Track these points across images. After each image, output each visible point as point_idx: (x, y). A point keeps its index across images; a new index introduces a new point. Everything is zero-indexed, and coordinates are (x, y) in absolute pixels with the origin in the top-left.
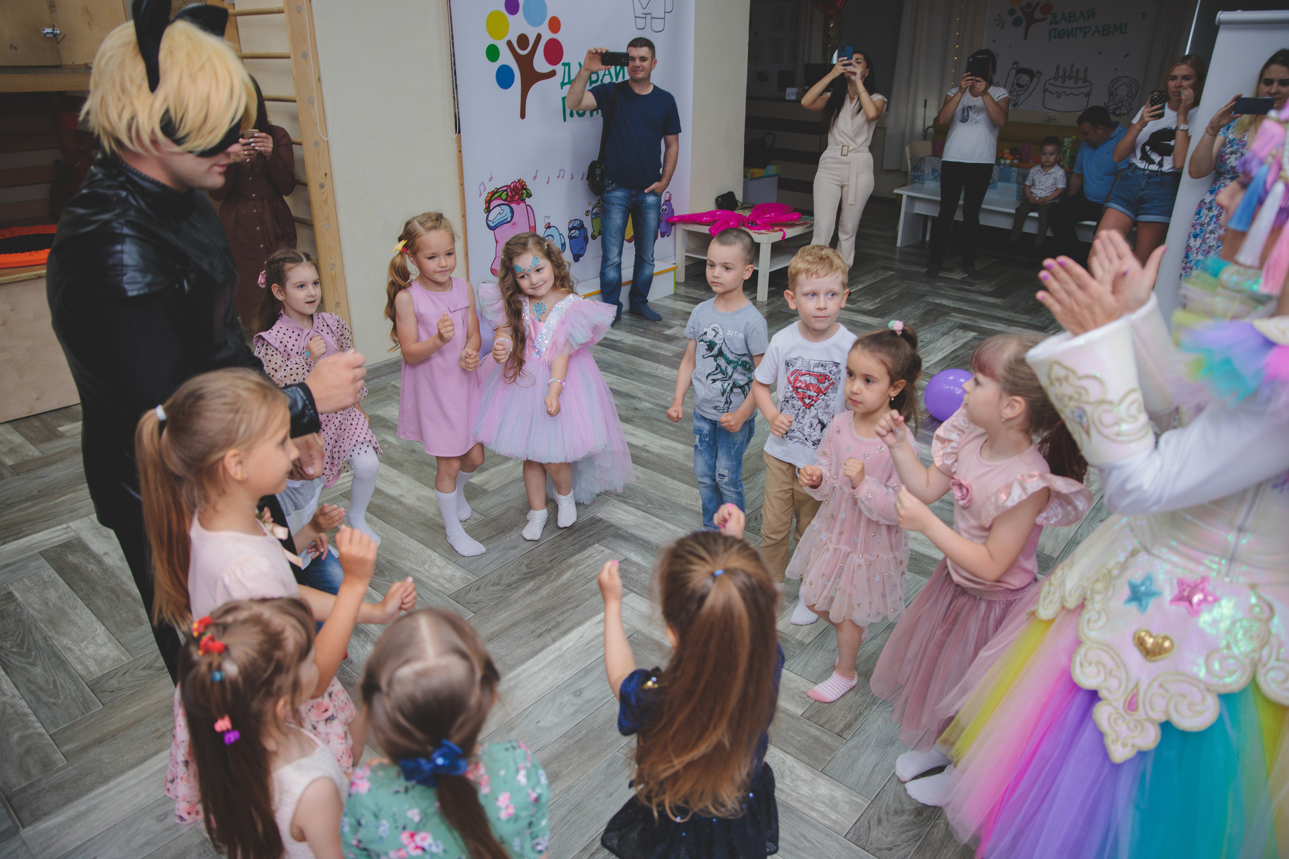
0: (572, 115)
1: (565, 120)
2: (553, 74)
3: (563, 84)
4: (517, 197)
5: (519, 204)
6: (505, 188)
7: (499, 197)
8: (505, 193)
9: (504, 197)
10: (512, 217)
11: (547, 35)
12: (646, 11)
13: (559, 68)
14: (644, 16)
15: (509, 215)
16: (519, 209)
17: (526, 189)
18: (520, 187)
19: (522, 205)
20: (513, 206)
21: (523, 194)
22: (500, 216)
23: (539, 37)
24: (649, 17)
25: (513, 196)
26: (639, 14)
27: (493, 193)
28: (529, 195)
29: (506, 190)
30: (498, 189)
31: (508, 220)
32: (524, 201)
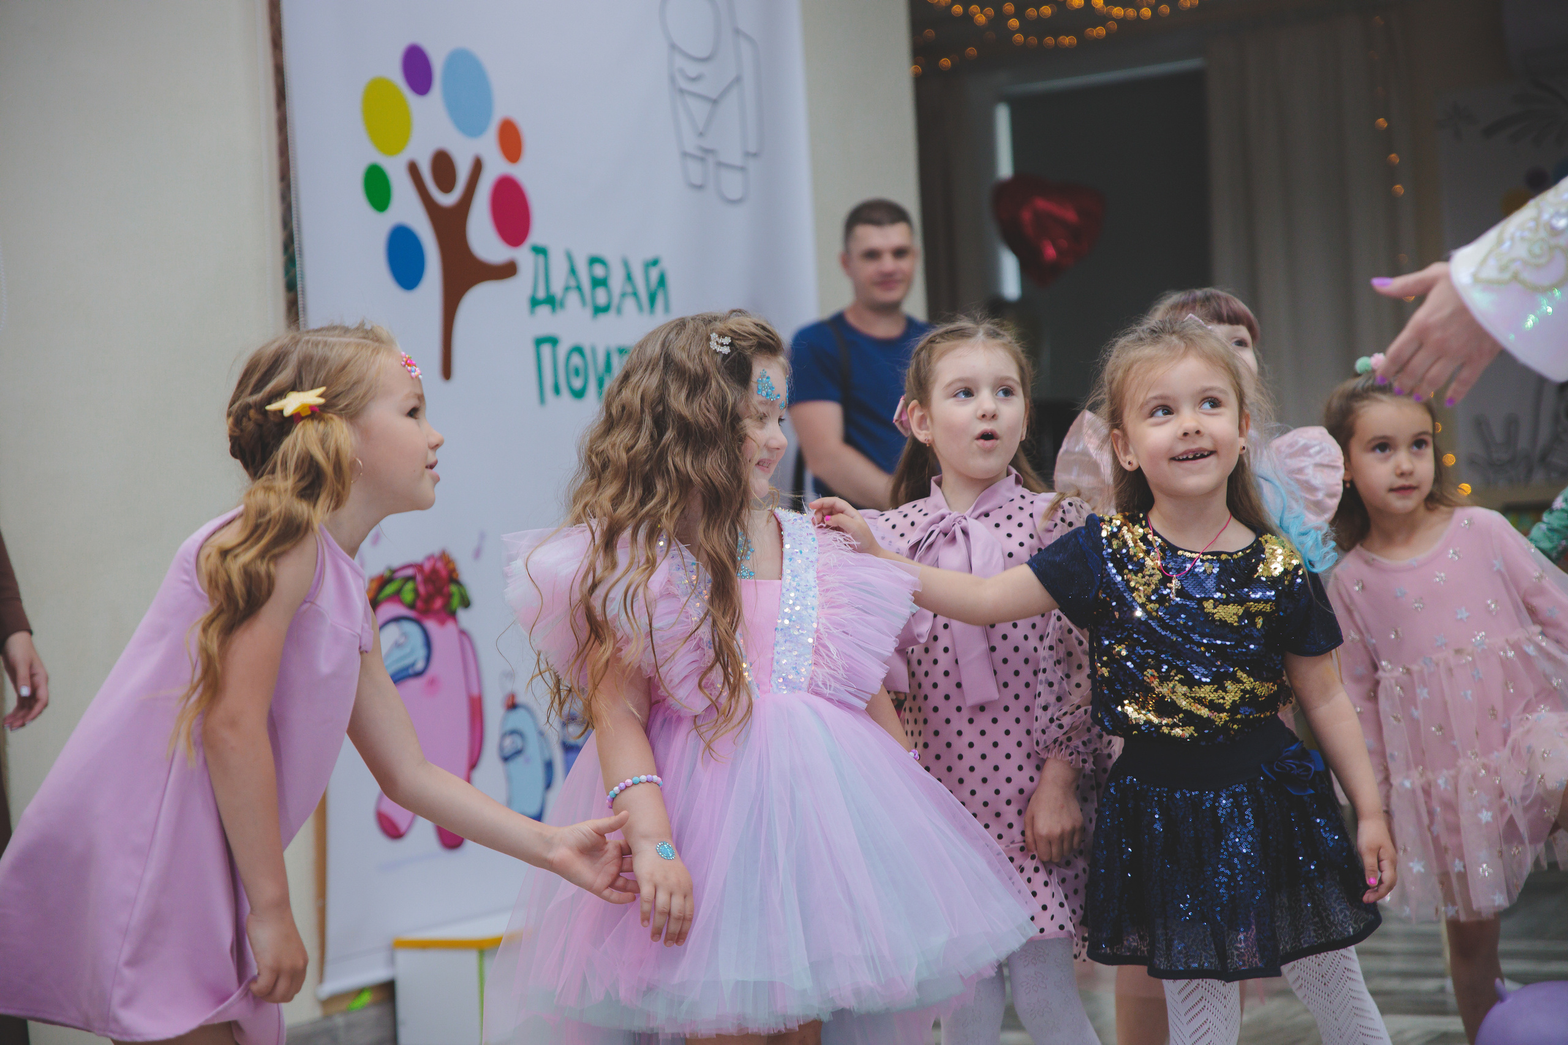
0: (557, 390)
1: (542, 399)
2: (508, 270)
3: (535, 303)
4: (438, 603)
5: (442, 622)
6: (409, 572)
7: (396, 597)
8: (410, 586)
9: (408, 596)
10: (428, 659)
11: (496, 167)
12: (707, 144)
13: (522, 255)
14: (699, 154)
15: (421, 653)
16: (442, 634)
17: (457, 582)
18: (444, 573)
19: (450, 626)
20: (431, 625)
21: (450, 596)
22: (398, 654)
23: (478, 167)
24: (711, 160)
25: (429, 599)
26: (690, 148)
27: (383, 582)
28: (466, 603)
29: (411, 578)
30: (394, 571)
31: (420, 665)
32: (452, 615)
